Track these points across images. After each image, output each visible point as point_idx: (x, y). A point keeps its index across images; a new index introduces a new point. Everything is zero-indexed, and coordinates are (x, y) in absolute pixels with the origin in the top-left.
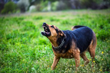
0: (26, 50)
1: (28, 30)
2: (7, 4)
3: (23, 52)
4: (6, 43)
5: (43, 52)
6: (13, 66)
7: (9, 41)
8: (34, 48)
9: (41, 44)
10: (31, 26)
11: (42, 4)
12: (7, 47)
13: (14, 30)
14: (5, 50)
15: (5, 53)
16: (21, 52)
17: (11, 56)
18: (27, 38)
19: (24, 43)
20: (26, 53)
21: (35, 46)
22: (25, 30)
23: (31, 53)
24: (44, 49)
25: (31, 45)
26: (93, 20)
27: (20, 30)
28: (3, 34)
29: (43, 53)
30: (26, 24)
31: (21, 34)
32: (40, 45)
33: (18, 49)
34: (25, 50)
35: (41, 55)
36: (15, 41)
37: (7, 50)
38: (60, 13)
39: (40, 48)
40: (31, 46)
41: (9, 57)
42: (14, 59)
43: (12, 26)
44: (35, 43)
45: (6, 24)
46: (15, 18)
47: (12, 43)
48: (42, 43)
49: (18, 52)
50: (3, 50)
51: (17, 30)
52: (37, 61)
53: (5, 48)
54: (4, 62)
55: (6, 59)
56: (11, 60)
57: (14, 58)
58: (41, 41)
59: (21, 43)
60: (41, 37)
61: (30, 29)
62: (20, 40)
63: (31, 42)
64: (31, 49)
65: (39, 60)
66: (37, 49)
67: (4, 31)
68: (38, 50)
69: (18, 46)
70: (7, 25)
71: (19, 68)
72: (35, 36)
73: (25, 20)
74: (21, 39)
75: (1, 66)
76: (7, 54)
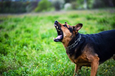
3: (58, 52)
4: (41, 43)
6: (48, 66)
12: (42, 47)
14: (40, 50)
15: (40, 53)
17: (46, 56)
20: (62, 53)
33: (54, 49)
36: (50, 41)
37: (42, 50)
38: (97, 11)
41: (44, 58)
42: (50, 60)
46: (50, 17)
47: (47, 42)
49: (53, 52)
50: (38, 50)
51: (52, 29)
53: (39, 48)
54: (39, 62)
55: (41, 59)
56: (46, 60)
57: (50, 58)
70: (41, 24)
71: (55, 68)
75: (36, 67)
76: (41, 55)
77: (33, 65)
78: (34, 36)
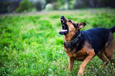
0: (42, 50)
1: (44, 29)
2: (22, 2)
3: (39, 52)
4: (22, 43)
5: (61, 52)
6: (29, 66)
7: (24, 40)
8: (51, 48)
9: (58, 44)
10: (47, 26)
11: (58, 3)
12: (23, 47)
13: (29, 29)
14: (20, 50)
15: (21, 53)
16: (38, 53)
17: (27, 56)
18: (43, 37)
19: (41, 43)
20: (43, 53)
21: (52, 46)
22: (41, 29)
23: (48, 53)
24: (62, 50)
26: (112, 19)
27: (36, 29)
29: (60, 54)
30: (42, 23)
31: (38, 34)
32: (57, 45)
33: (34, 49)
34: (42, 51)
35: (59, 55)
36: (31, 41)
37: (23, 50)
38: (78, 12)
39: (57, 48)
40: (48, 46)
41: (25, 58)
42: (30, 60)
43: (28, 25)
44: (52, 43)
45: (21, 23)
46: (31, 17)
47: (28, 42)
48: (59, 42)
49: (34, 52)
50: (19, 50)
51: (33, 30)
52: (54, 61)
53: (20, 48)
54: (20, 62)
55: (22, 59)
56: (27, 60)
57: (30, 59)
58: (58, 41)
59: (38, 43)
60: (58, 37)
61: (47, 28)
62: (36, 39)
63: (47, 41)
64: (48, 50)
65: (56, 61)
66: (54, 50)
67: (19, 30)
68: (55, 50)
69: (34, 46)
70: (22, 25)
71: (36, 68)
72: (51, 36)
73: (41, 19)
74: (38, 38)
75: (17, 67)
76: (22, 55)
77: (13, 65)
78: (15, 36)
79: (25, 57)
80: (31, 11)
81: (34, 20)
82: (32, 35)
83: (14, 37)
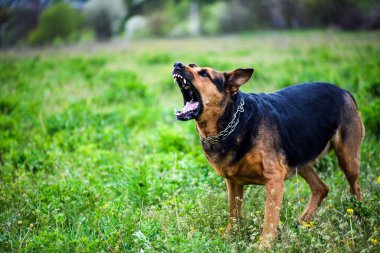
0: (113, 169)
1: (120, 101)
2: (50, 10)
3: (103, 177)
4: (46, 145)
5: (174, 177)
6: (68, 225)
7: (54, 138)
8: (143, 164)
9: (165, 150)
10: (131, 88)
11: (168, 13)
12: (49, 161)
13: (72, 99)
14: (41, 170)
15: (43, 179)
16: (98, 179)
17: (61, 189)
18: (116, 128)
19: (109, 146)
20: (115, 179)
21: (147, 157)
22: (111, 100)
23: (131, 181)
24: (177, 168)
25: (131, 153)
26: (345, 65)
27: (93, 101)
28: (36, 114)
29: (173, 182)
30: (114, 80)
31: (98, 116)
32: (162, 154)
33: (88, 168)
34: (111, 172)
35: (167, 187)
36: (76, 140)
37: (50, 170)
38: (233, 42)
39: (162, 163)
40: (132, 156)
41: (56, 195)
42: (73, 202)
43: (67, 88)
44: (145, 147)
45: (45, 81)
46: (78, 61)
47: (66, 144)
48: (171, 145)
49: (86, 176)
50: (35, 170)
51: (84, 102)
53: (41, 164)
55: (46, 201)
56: (61, 204)
57: (73, 199)
58: (164, 139)
59: (99, 147)
60: (165, 127)
61: (129, 97)
62: (94, 134)
63: (130, 141)
64: (131, 169)
65: (160, 206)
66: (153, 168)
67: (38, 103)
68: (155, 171)
69: (86, 155)
70: (48, 85)
71: (91, 231)
72: (144, 121)
73: (111, 68)
74: (98, 132)
75: (28, 226)
76: (47, 185)
77: (18, 219)
78: (23, 125)
79: (58, 193)
80: (77, 39)
81: (86, 71)
82: (78, 120)
83: (19, 128)
